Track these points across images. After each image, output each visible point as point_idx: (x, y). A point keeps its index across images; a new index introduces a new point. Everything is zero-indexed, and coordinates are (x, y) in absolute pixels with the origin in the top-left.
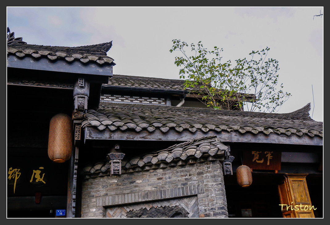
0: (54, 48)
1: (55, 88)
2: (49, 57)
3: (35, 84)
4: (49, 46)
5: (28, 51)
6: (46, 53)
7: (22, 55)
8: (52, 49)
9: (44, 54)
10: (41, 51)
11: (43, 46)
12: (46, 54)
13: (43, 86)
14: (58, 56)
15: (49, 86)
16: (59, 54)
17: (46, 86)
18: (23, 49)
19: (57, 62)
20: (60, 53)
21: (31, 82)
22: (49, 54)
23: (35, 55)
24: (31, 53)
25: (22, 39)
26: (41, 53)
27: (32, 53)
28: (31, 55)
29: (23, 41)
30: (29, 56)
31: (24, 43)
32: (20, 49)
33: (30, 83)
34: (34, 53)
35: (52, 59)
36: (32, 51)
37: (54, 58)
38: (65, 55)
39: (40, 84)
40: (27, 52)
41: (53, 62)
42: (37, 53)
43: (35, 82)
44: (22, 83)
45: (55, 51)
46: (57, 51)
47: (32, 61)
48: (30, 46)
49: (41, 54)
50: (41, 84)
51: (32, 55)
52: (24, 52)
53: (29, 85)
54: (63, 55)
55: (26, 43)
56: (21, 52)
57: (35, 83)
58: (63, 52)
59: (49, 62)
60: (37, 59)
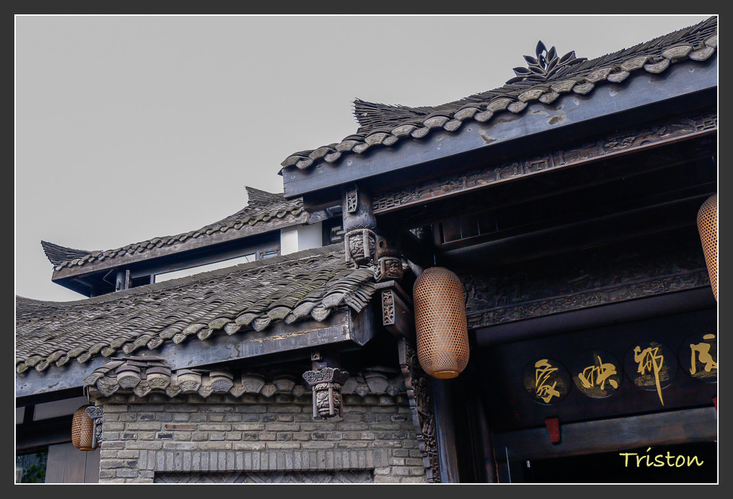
0: (653, 45)
1: (685, 136)
2: (650, 68)
3: (635, 143)
4: (640, 45)
5: (597, 75)
6: (639, 62)
7: (587, 88)
8: (647, 49)
9: (635, 67)
10: (627, 63)
11: (624, 50)
12: (641, 65)
13: (654, 141)
14: (670, 57)
15: (669, 138)
16: (670, 53)
17: (661, 139)
18: (583, 75)
19: (673, 73)
20: (673, 50)
21: (625, 142)
22: (648, 62)
23: (615, 78)
24: (605, 76)
25: (574, 54)
26: (627, 67)
27: (608, 76)
28: (607, 80)
29: (578, 56)
30: (602, 84)
31: (581, 60)
32: (579, 78)
33: (623, 145)
34: (612, 72)
35: (657, 71)
36: (606, 70)
37: (662, 66)
38: (688, 48)
39: (645, 140)
40: (596, 77)
41: (662, 76)
42: (618, 70)
43: (633, 138)
44: (606, 149)
45: (657, 51)
46: (661, 49)
47: (613, 94)
48: (597, 61)
49: (628, 69)
50: (649, 138)
51: (609, 79)
52: (590, 80)
53: (623, 149)
54: (682, 50)
55: (586, 59)
56: (584, 82)
57: (633, 141)
58: (677, 44)
59: (652, 81)
60: (623, 85)
